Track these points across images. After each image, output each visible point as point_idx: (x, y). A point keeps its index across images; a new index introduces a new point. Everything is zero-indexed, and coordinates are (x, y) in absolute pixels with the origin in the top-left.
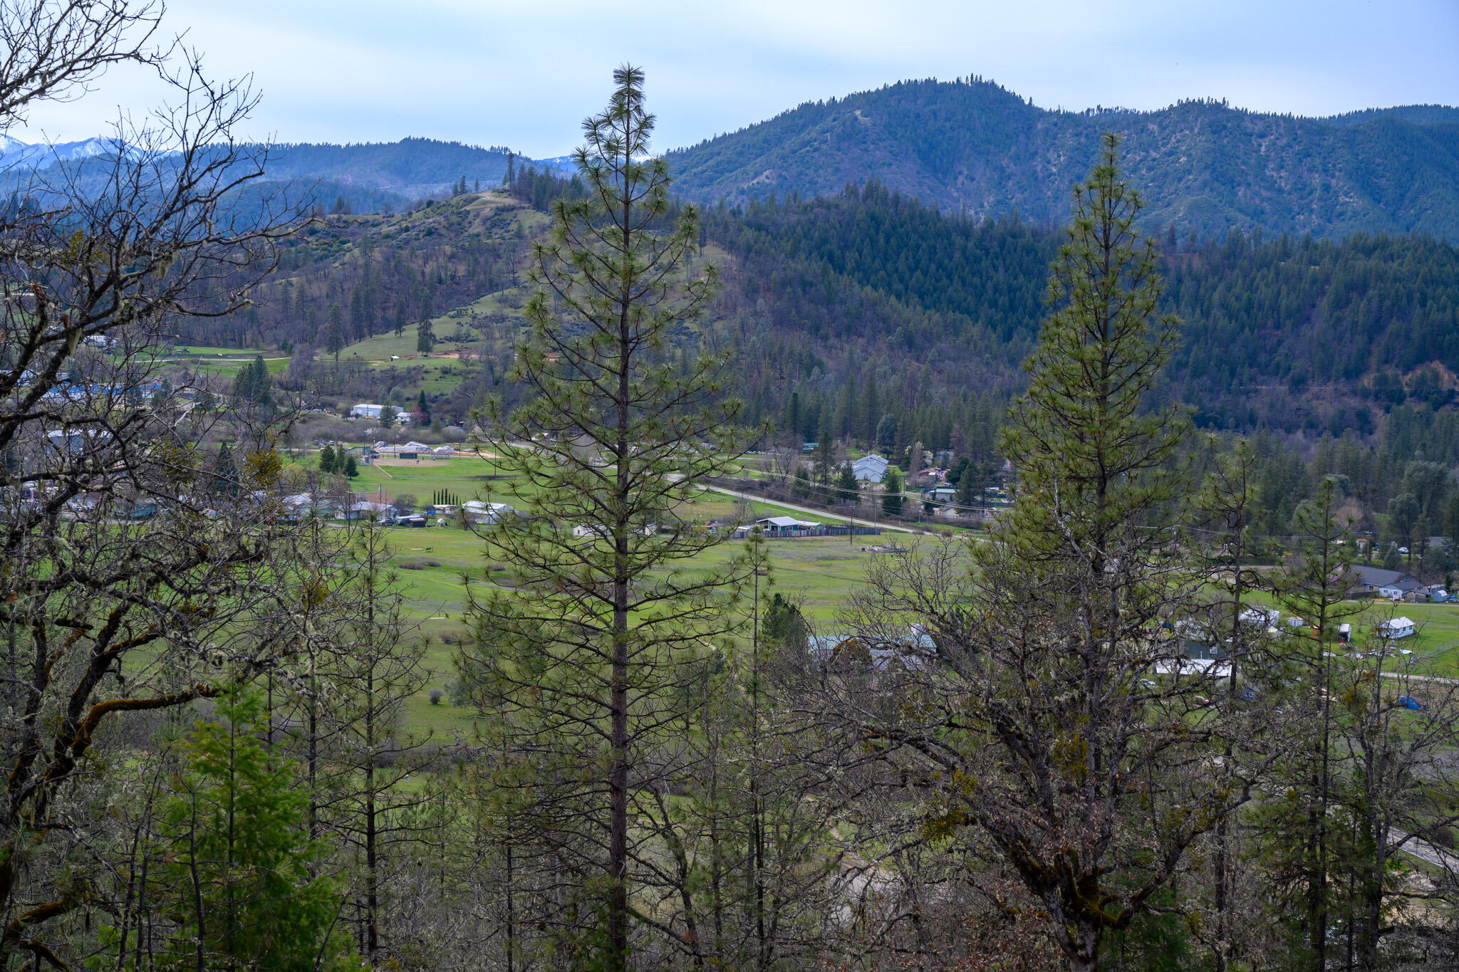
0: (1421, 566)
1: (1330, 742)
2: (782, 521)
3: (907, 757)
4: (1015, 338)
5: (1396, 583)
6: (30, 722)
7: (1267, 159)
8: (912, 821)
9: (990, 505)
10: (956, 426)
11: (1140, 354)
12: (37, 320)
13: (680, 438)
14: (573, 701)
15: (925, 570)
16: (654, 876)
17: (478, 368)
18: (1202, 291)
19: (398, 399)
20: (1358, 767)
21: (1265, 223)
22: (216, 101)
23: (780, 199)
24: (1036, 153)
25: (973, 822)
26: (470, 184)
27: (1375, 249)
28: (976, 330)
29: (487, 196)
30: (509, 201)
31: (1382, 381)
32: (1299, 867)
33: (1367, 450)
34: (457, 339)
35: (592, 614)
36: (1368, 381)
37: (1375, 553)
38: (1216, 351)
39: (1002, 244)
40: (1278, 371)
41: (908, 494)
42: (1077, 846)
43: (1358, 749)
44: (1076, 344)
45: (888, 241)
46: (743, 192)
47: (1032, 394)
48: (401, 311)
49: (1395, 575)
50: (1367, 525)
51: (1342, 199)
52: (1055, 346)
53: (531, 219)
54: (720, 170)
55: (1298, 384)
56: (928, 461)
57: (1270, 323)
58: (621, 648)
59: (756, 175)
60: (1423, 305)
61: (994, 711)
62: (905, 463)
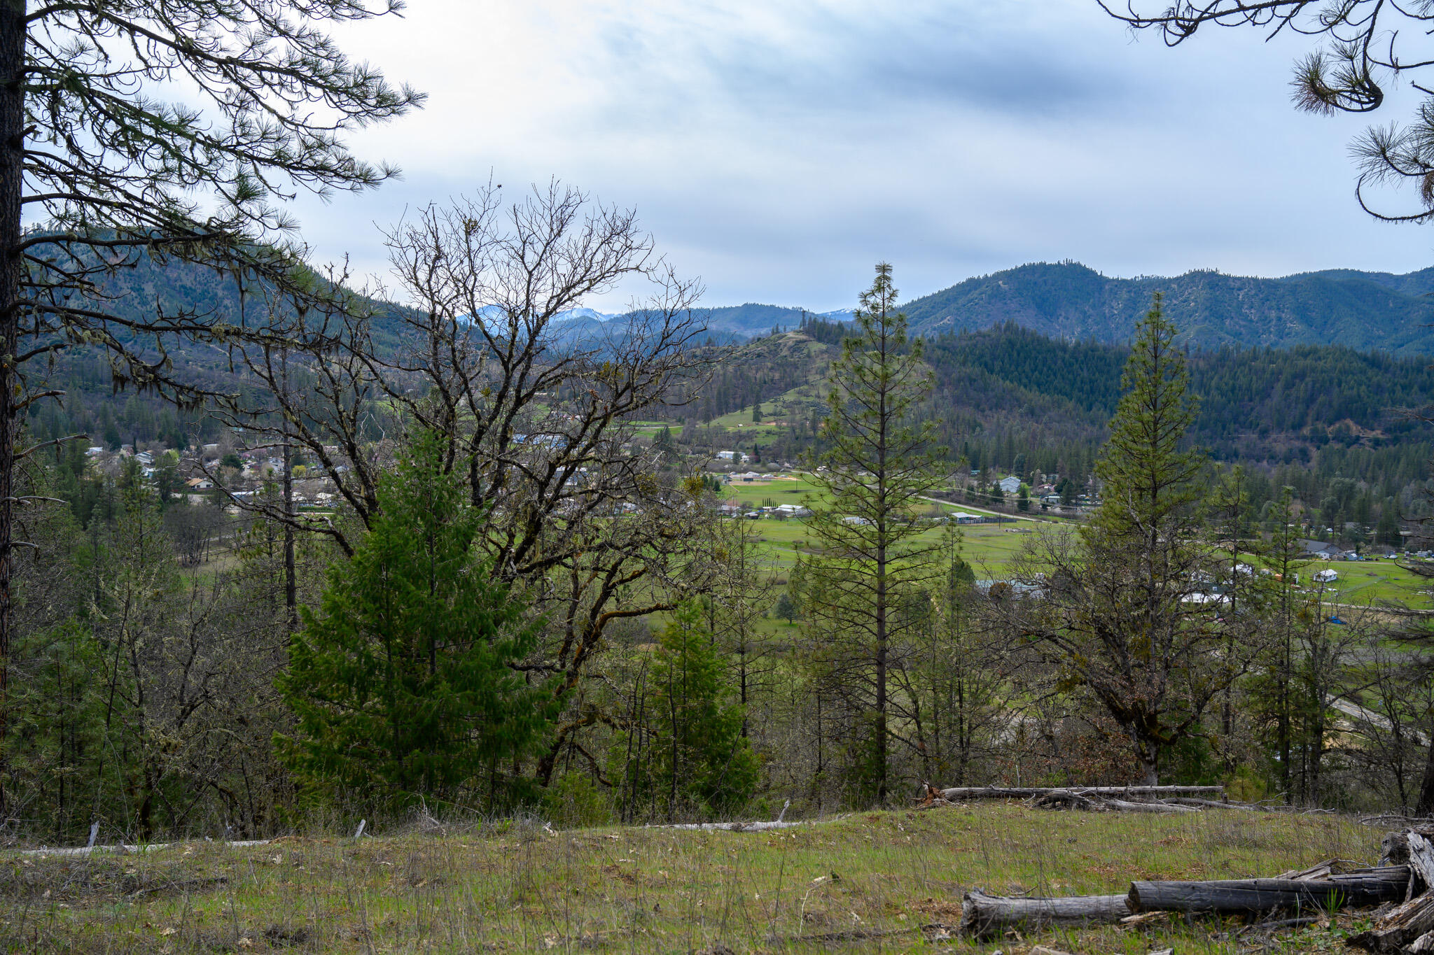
0: (1340, 539)
1: (1291, 641)
2: (959, 515)
3: (1047, 647)
4: (1094, 409)
5: (1325, 550)
6: (570, 623)
7: (1243, 302)
8: (1050, 682)
9: (1081, 505)
10: (1060, 460)
11: (1176, 417)
12: (591, 409)
13: (915, 468)
14: (855, 614)
15: (1055, 542)
16: (901, 712)
17: (786, 430)
18: (1205, 380)
19: (742, 448)
20: (1308, 656)
21: (1242, 340)
22: (682, 292)
23: (956, 332)
24: (1105, 303)
25: (1085, 683)
26: (781, 328)
27: (1309, 353)
28: (1070, 405)
29: (791, 335)
30: (803, 337)
31: (1314, 431)
32: (1273, 713)
33: (1306, 471)
34: (774, 414)
35: (865, 565)
36: (1306, 431)
37: (1312, 532)
38: (1214, 415)
39: (1086, 356)
40: (1251, 426)
41: (1033, 499)
42: (1146, 698)
43: (1308, 645)
44: (1139, 412)
45: (1018, 355)
46: (935, 329)
47: (1113, 441)
48: (743, 400)
49: (1324, 545)
50: (1307, 516)
51: (1289, 325)
52: (1126, 414)
53: (816, 346)
54: (922, 317)
55: (1264, 433)
56: (1044, 480)
57: (1246, 398)
58: (882, 585)
59: (942, 319)
60: (1340, 386)
61: (1096, 620)
62: (1030, 481)
